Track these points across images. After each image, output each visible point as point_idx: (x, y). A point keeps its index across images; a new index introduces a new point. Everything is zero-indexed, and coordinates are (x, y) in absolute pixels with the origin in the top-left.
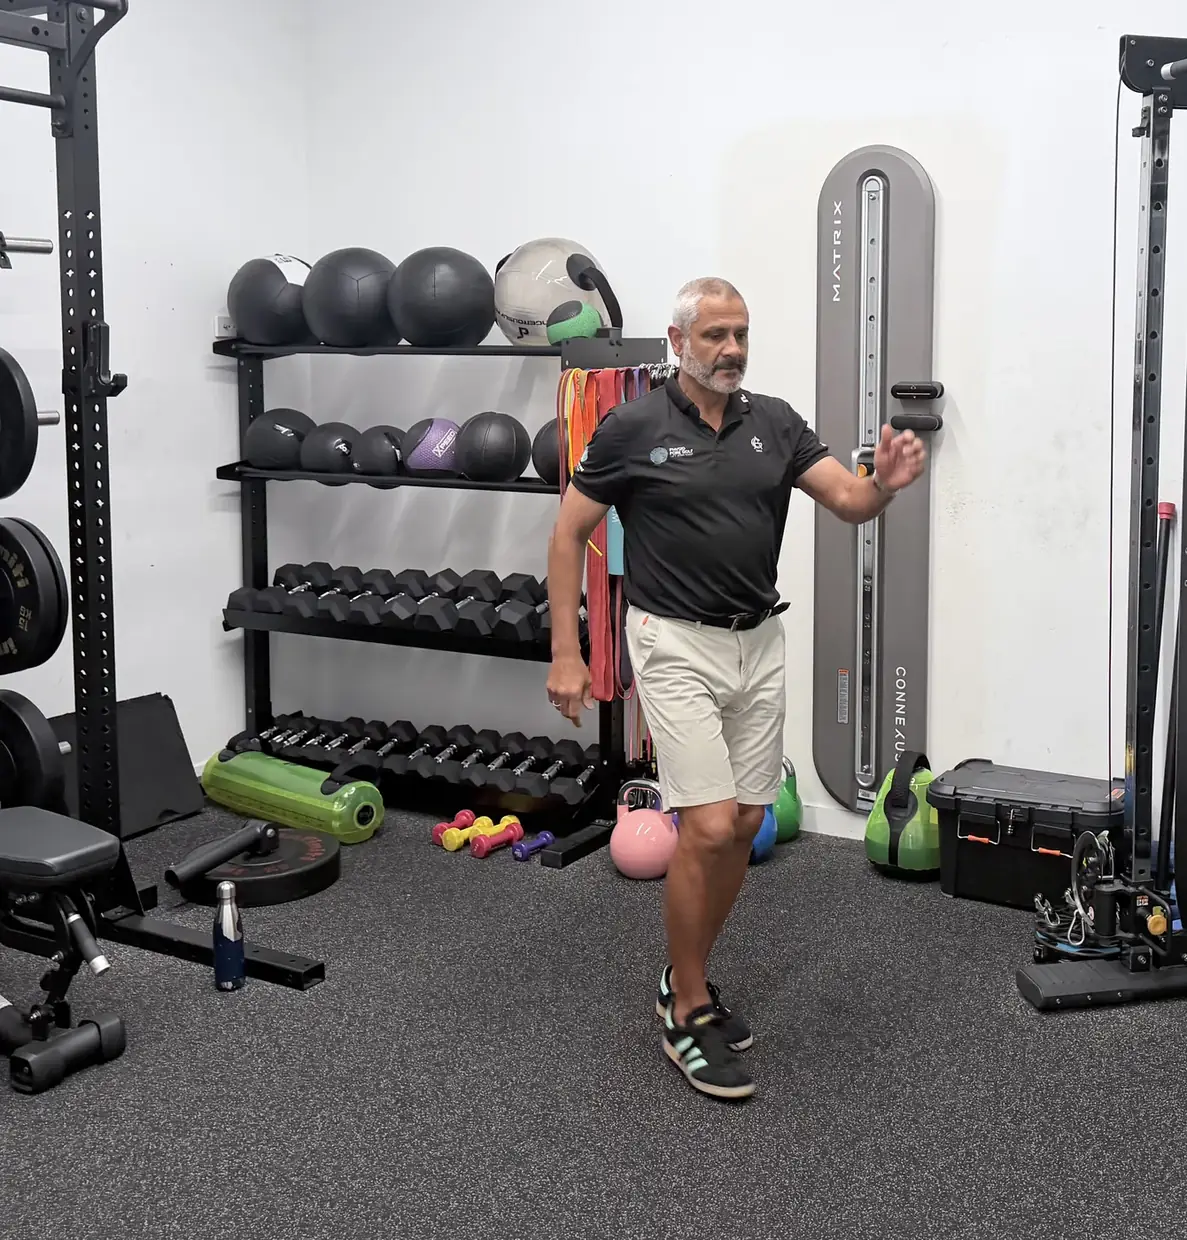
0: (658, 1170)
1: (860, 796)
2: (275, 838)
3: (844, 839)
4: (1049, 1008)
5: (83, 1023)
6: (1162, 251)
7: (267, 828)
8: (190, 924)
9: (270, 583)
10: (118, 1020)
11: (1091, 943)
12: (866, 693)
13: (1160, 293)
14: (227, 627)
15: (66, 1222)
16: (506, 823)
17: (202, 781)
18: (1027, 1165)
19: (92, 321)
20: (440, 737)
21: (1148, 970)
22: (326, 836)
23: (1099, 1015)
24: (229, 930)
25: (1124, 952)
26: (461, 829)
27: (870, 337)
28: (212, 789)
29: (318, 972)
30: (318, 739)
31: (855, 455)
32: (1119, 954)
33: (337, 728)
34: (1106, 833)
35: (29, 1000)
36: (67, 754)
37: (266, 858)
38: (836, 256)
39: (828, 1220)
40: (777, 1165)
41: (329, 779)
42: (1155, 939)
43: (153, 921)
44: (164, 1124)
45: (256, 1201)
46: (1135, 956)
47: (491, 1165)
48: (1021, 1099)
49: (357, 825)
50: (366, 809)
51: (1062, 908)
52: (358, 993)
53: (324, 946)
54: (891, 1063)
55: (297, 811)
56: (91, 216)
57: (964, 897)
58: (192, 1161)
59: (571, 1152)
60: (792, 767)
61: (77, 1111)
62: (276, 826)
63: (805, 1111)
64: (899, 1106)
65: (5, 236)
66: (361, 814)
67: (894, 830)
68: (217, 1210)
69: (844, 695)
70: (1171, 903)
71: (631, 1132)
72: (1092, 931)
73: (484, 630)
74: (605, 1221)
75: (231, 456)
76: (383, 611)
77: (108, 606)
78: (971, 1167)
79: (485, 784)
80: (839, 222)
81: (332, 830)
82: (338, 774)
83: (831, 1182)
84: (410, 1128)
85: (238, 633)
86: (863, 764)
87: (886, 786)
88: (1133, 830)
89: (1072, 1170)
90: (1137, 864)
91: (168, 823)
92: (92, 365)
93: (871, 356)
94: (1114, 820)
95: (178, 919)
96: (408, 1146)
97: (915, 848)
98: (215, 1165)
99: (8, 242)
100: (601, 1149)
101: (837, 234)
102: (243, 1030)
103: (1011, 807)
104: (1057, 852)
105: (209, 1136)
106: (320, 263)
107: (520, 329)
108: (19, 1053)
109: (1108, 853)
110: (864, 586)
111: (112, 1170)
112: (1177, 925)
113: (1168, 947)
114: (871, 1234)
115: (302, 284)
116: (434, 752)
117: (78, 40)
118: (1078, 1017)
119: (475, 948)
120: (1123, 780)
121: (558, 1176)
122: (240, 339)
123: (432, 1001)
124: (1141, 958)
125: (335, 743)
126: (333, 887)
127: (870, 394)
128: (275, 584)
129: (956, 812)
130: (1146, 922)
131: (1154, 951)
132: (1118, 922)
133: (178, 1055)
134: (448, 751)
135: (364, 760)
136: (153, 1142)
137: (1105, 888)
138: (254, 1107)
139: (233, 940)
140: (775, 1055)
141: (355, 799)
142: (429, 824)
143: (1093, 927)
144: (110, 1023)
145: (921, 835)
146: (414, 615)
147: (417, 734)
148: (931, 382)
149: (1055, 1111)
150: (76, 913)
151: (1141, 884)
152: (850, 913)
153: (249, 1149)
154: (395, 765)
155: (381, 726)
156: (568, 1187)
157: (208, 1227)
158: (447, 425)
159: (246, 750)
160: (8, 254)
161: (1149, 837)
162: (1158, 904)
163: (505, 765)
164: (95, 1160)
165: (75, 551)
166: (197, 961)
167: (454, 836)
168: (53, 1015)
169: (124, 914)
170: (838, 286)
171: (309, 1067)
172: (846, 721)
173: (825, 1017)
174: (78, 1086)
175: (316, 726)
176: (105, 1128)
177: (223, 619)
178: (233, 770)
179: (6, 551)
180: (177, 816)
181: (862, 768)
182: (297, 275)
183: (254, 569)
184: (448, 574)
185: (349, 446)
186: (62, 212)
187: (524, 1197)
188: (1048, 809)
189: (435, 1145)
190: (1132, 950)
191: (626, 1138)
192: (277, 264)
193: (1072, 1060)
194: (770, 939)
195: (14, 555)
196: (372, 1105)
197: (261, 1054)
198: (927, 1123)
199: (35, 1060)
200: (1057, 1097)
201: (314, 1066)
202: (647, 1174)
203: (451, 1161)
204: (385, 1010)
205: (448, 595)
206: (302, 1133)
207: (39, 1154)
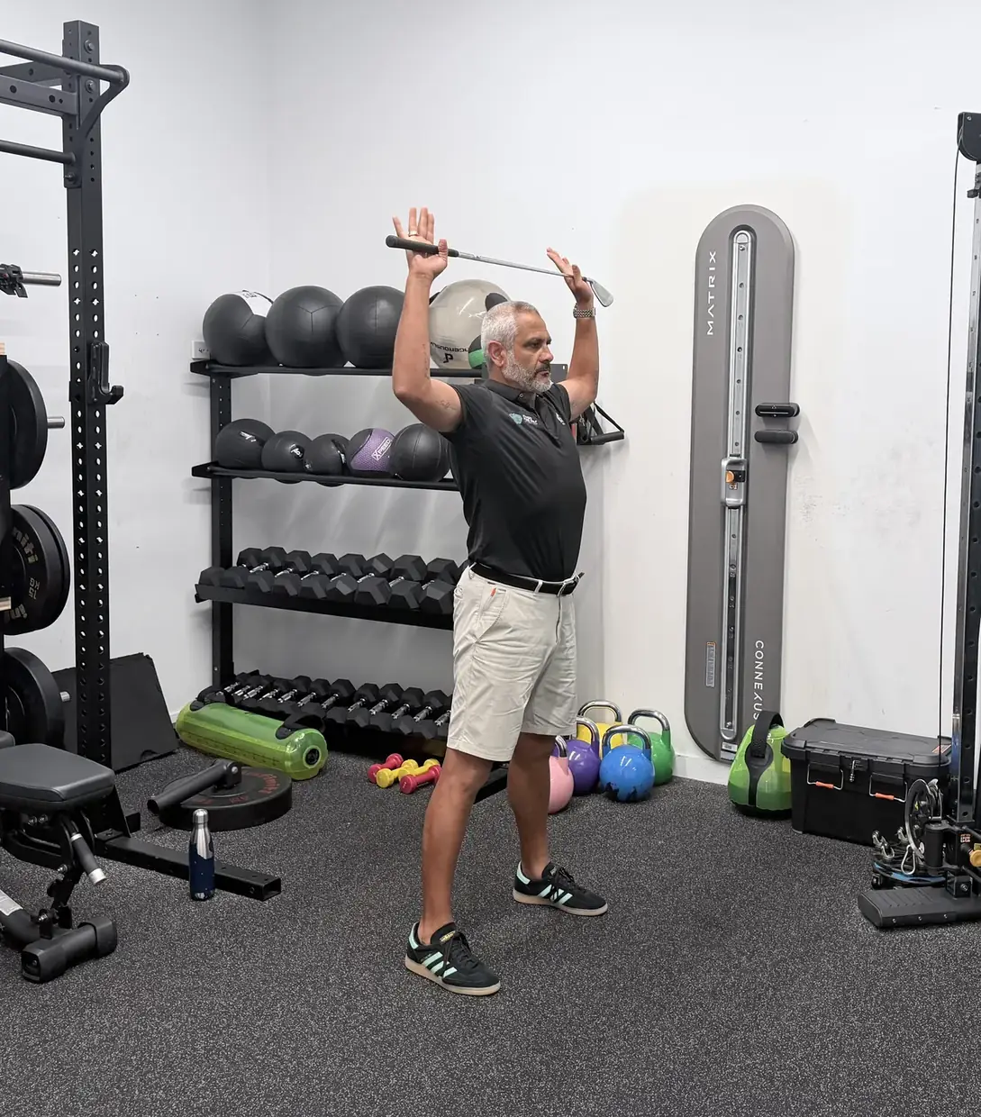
0: (563, 1056)
1: (723, 748)
2: (239, 774)
3: (710, 784)
4: (887, 926)
5: (82, 925)
7: (231, 767)
8: (169, 844)
9: (234, 564)
10: (111, 923)
11: (921, 873)
12: (730, 663)
14: (199, 599)
15: (70, 1090)
16: (430, 766)
17: (176, 727)
18: (872, 1057)
19: (95, 341)
20: (375, 693)
21: (969, 896)
22: (281, 774)
23: (928, 934)
24: (202, 850)
25: (948, 881)
26: (391, 770)
27: (738, 365)
28: (184, 734)
29: (275, 886)
30: (273, 693)
31: (724, 463)
32: (945, 882)
33: (289, 685)
34: (936, 781)
35: (36, 905)
36: (66, 702)
37: (231, 791)
38: (710, 297)
39: (707, 1100)
40: (662, 1053)
41: (283, 726)
42: (976, 870)
43: (138, 842)
44: (150, 1010)
45: (229, 1075)
46: (958, 884)
47: (423, 1049)
48: (865, 1002)
49: (306, 765)
50: (313, 751)
51: (896, 844)
52: (309, 905)
53: (280, 865)
54: (755, 970)
55: (255, 752)
56: (95, 254)
57: (811, 833)
58: (174, 1041)
59: (490, 1039)
60: (667, 724)
61: (78, 998)
62: (239, 765)
63: (685, 1009)
64: (763, 1005)
65: (22, 270)
66: (310, 755)
67: (755, 777)
68: (195, 1082)
69: (711, 663)
71: (540, 1023)
72: (921, 863)
73: (413, 604)
75: (204, 458)
76: (329, 588)
77: (105, 579)
78: (825, 1058)
79: (411, 733)
80: (713, 269)
81: (286, 768)
82: (290, 722)
83: (709, 1068)
84: (355, 1017)
85: (207, 604)
86: (727, 721)
87: (747, 740)
88: (959, 779)
89: (910, 1061)
90: (960, 809)
91: (148, 761)
92: (94, 377)
93: (739, 381)
94: (940, 770)
95: (157, 841)
96: (354, 1031)
97: (770, 791)
98: (193, 1045)
99: (24, 276)
100: (515, 1037)
101: (712, 278)
102: (214, 933)
103: (853, 759)
104: (891, 797)
105: (188, 1021)
106: (281, 298)
107: (446, 355)
108: (28, 949)
109: (937, 799)
110: (730, 573)
111: (108, 1048)
114: (743, 1112)
115: (265, 316)
116: (369, 705)
117: (87, 108)
118: (911, 934)
119: (405, 868)
120: (951, 738)
121: (480, 1059)
122: (213, 361)
124: (963, 886)
125: (287, 697)
126: (285, 816)
127: (738, 413)
128: (238, 564)
129: (807, 761)
130: (969, 856)
131: (974, 880)
132: (944, 855)
133: (161, 953)
134: (381, 704)
135: (311, 711)
136: (142, 1025)
137: (934, 827)
139: (205, 858)
140: (658, 961)
141: (304, 743)
142: (364, 765)
143: (922, 860)
144: (105, 925)
145: (776, 781)
146: (354, 592)
147: (355, 691)
148: (789, 403)
150: (78, 833)
151: (964, 824)
152: (716, 845)
153: (221, 1033)
154: (337, 716)
155: (324, 683)
156: (488, 1068)
157: (188, 1096)
158: (384, 434)
159: (212, 702)
160: (25, 286)
161: (972, 785)
162: (978, 841)
163: (427, 718)
164: (93, 1038)
165: (78, 533)
166: (175, 875)
167: (386, 775)
168: (57, 918)
169: (113, 835)
170: (712, 322)
171: (269, 965)
172: (713, 685)
173: (699, 930)
174: (76, 977)
175: (271, 683)
176: (101, 1013)
177: (196, 593)
178: (201, 718)
179: (20, 534)
180: (155, 755)
181: (726, 725)
182: (261, 308)
183: (222, 551)
184: (383, 557)
185: (302, 451)
186: (71, 251)
187: (452, 1076)
188: (884, 760)
189: (376, 1032)
190: (956, 879)
191: (535, 1028)
192: (245, 298)
193: (907, 970)
194: (650, 865)
195: (26, 535)
196: (323, 997)
197: (230, 953)
198: (787, 1020)
199: (43, 954)
200: (896, 1001)
201: (273, 964)
202: (553, 1058)
203: (390, 1045)
204: (331, 919)
205: (382, 575)
206: (265, 1019)
207: (46, 1033)
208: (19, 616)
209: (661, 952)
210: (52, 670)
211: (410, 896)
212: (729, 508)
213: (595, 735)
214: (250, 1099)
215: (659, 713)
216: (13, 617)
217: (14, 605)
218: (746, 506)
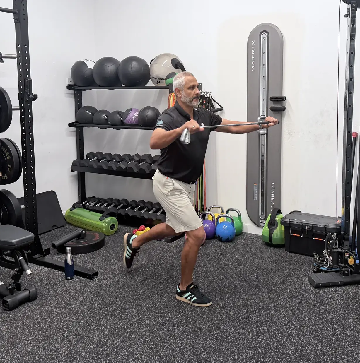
0: (196, 336)
1: (261, 222)
2: (85, 234)
3: (256, 235)
4: (318, 287)
5: (25, 289)
6: (354, 53)
7: (83, 231)
8: (59, 259)
9: (85, 158)
10: (35, 289)
11: (331, 267)
12: (263, 191)
13: (353, 66)
14: (72, 171)
15: (16, 351)
17: (65, 217)
18: (310, 336)
19: (27, 78)
20: (135, 204)
21: (349, 275)
22: (101, 233)
23: (333, 289)
25: (341, 270)
26: (141, 231)
27: (263, 82)
28: (68, 219)
29: (96, 274)
30: (100, 204)
31: (259, 119)
32: (340, 270)
33: (105, 201)
34: (336, 233)
35: (8, 283)
36: (23, 209)
37: (83, 240)
38: (253, 58)
39: (248, 353)
40: (233, 335)
41: (102, 216)
42: (351, 266)
43: (48, 259)
44: (48, 320)
45: (74, 345)
46: (344, 271)
47: (145, 334)
48: (309, 315)
49: (110, 230)
50: (113, 225)
51: (322, 256)
52: (108, 281)
53: (99, 266)
54: (269, 304)
55: (92, 225)
56: (26, 46)
57: (292, 252)
58: (55, 332)
59: (170, 330)
60: (240, 213)
61: (22, 316)
62: (85, 230)
63: (242, 318)
64: (271, 317)
65: (2, 53)
66: (112, 227)
67: (271, 232)
68: (62, 347)
69: (256, 191)
70: (355, 255)
71: (188, 324)
72: (331, 263)
73: (147, 172)
74: (179, 352)
75: (73, 120)
76: (118, 166)
77: (33, 164)
78: (293, 336)
79: (148, 218)
80: (254, 47)
81: (102, 231)
82: (105, 214)
83: (250, 341)
84: (121, 322)
85: (76, 173)
87: (268, 219)
88: (344, 233)
89: (324, 338)
90: (345, 243)
91: (55, 229)
92: (27, 92)
93: (264, 88)
94: (338, 230)
95: (56, 258)
96: (121, 328)
97: (277, 237)
98: (62, 333)
99: (3, 55)
100: (179, 329)
101: (253, 51)
102: (73, 292)
103: (306, 225)
104: (321, 239)
105: (61, 325)
106: (97, 62)
107: (157, 81)
108: (5, 299)
109: (336, 240)
110: (262, 159)
111: (31, 335)
112: (358, 262)
113: (355, 269)
114: (261, 357)
115: (92, 68)
116: (133, 208)
118: (327, 290)
119: (144, 267)
120: (341, 217)
121: (165, 338)
122: (75, 85)
123: (130, 283)
124: (346, 272)
125: (105, 205)
126: (102, 248)
127: (264, 100)
128: (86, 158)
129: (290, 227)
130: (348, 261)
131: (350, 270)
132: (339, 261)
133: (53, 299)
134: (138, 208)
135: (113, 210)
136: (44, 326)
137: (335, 250)
138: (75, 315)
140: (233, 301)
141: (110, 222)
142: (131, 230)
143: (331, 262)
144: (33, 290)
145: (279, 234)
146: (127, 167)
147: (129, 203)
148: (282, 96)
149: (319, 319)
150: (22, 257)
151: (346, 249)
152: (257, 257)
153: (72, 328)
154: (122, 212)
155: (118, 200)
156: (169, 341)
157: (59, 353)
158: (136, 110)
159: (78, 207)
160: (3, 59)
161: (349, 235)
162: (351, 255)
163: (154, 212)
164: (26, 331)
165: (23, 148)
166: (61, 270)
167: (139, 233)
168: (15, 287)
169: (39, 256)
170: (254, 67)
171: (92, 303)
172: (256, 199)
173: (249, 289)
174: (23, 309)
175: (99, 200)
176: (30, 322)
177: (71, 169)
178: (74, 213)
179: (4, 149)
180: (57, 227)
181: (261, 213)
182: (91, 65)
183: (80, 153)
184: (137, 155)
185: (107, 117)
186: (17, 45)
187: (155, 344)
188: (318, 226)
189: (129, 328)
190: (343, 269)
191: (187, 326)
192: (85, 62)
193: (325, 303)
194: (233, 265)
195: (6, 149)
196: (110, 315)
197: (78, 299)
198: (279, 323)
199: (10, 301)
200: (320, 315)
201: (94, 303)
202: (193, 337)
203: (133, 333)
204: (115, 286)
205: (137, 161)
206: (89, 324)
207: (10, 329)
208: (5, 178)
209: (235, 297)
210: (17, 197)
211: (145, 277)
212: (261, 135)
213: (214, 218)
214: (81, 354)
215: (237, 210)
216: (3, 178)
217: (3, 174)
218: (267, 134)
